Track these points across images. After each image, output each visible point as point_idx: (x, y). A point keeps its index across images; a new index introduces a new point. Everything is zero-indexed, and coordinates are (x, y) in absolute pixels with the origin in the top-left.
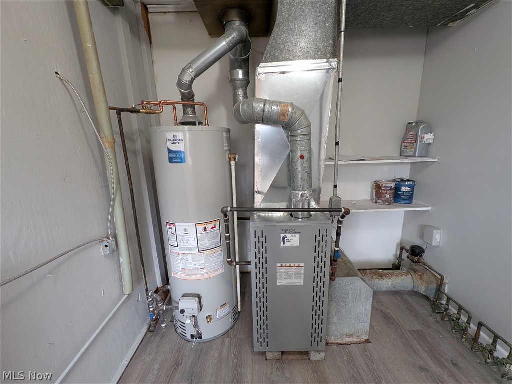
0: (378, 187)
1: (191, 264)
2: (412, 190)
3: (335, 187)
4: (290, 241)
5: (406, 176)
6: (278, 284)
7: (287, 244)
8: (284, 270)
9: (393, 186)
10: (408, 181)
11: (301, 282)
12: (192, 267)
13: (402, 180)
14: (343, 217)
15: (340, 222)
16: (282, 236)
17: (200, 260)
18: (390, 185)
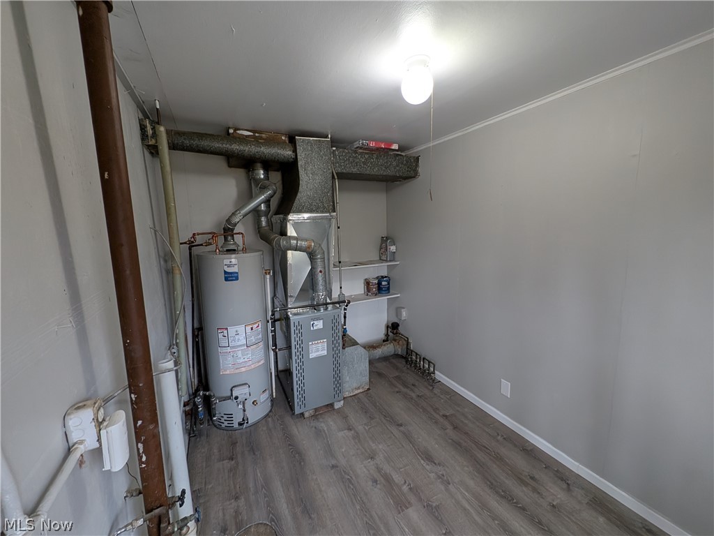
0: (367, 283)
1: (240, 358)
2: (389, 284)
3: (341, 288)
4: (316, 325)
5: (385, 274)
6: (311, 357)
7: (315, 328)
8: (314, 346)
9: (376, 281)
10: (386, 277)
11: (325, 353)
12: (242, 360)
13: (383, 277)
14: (347, 306)
15: (345, 309)
16: (312, 323)
17: (248, 354)
18: (374, 282)
